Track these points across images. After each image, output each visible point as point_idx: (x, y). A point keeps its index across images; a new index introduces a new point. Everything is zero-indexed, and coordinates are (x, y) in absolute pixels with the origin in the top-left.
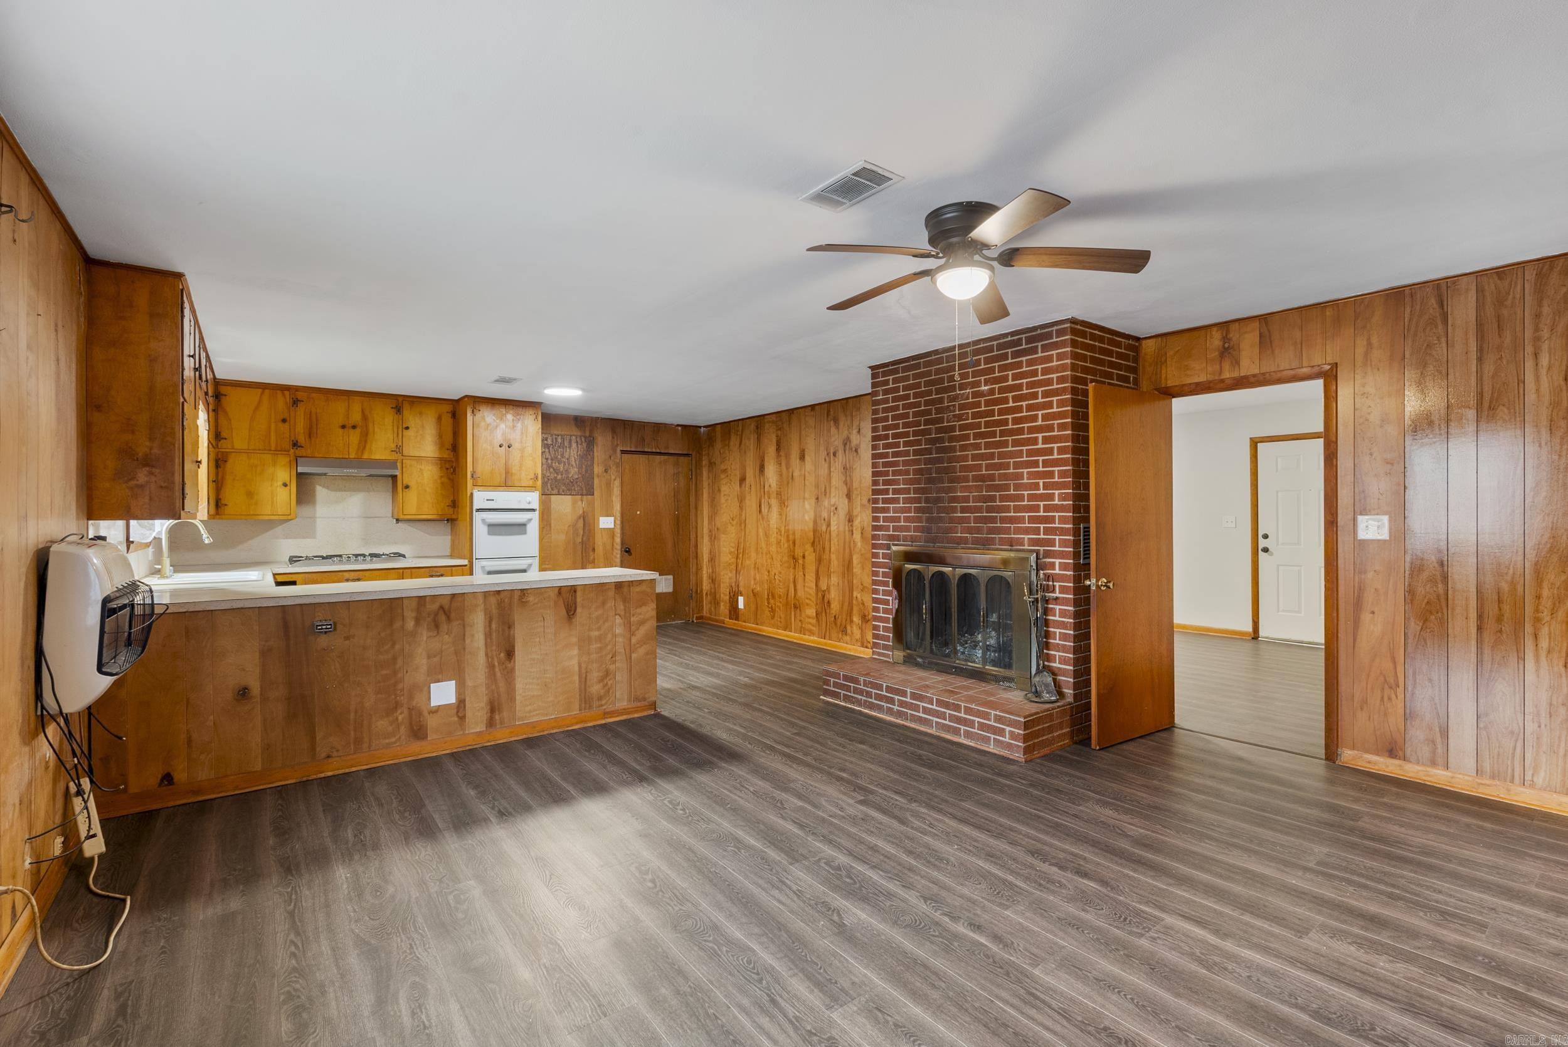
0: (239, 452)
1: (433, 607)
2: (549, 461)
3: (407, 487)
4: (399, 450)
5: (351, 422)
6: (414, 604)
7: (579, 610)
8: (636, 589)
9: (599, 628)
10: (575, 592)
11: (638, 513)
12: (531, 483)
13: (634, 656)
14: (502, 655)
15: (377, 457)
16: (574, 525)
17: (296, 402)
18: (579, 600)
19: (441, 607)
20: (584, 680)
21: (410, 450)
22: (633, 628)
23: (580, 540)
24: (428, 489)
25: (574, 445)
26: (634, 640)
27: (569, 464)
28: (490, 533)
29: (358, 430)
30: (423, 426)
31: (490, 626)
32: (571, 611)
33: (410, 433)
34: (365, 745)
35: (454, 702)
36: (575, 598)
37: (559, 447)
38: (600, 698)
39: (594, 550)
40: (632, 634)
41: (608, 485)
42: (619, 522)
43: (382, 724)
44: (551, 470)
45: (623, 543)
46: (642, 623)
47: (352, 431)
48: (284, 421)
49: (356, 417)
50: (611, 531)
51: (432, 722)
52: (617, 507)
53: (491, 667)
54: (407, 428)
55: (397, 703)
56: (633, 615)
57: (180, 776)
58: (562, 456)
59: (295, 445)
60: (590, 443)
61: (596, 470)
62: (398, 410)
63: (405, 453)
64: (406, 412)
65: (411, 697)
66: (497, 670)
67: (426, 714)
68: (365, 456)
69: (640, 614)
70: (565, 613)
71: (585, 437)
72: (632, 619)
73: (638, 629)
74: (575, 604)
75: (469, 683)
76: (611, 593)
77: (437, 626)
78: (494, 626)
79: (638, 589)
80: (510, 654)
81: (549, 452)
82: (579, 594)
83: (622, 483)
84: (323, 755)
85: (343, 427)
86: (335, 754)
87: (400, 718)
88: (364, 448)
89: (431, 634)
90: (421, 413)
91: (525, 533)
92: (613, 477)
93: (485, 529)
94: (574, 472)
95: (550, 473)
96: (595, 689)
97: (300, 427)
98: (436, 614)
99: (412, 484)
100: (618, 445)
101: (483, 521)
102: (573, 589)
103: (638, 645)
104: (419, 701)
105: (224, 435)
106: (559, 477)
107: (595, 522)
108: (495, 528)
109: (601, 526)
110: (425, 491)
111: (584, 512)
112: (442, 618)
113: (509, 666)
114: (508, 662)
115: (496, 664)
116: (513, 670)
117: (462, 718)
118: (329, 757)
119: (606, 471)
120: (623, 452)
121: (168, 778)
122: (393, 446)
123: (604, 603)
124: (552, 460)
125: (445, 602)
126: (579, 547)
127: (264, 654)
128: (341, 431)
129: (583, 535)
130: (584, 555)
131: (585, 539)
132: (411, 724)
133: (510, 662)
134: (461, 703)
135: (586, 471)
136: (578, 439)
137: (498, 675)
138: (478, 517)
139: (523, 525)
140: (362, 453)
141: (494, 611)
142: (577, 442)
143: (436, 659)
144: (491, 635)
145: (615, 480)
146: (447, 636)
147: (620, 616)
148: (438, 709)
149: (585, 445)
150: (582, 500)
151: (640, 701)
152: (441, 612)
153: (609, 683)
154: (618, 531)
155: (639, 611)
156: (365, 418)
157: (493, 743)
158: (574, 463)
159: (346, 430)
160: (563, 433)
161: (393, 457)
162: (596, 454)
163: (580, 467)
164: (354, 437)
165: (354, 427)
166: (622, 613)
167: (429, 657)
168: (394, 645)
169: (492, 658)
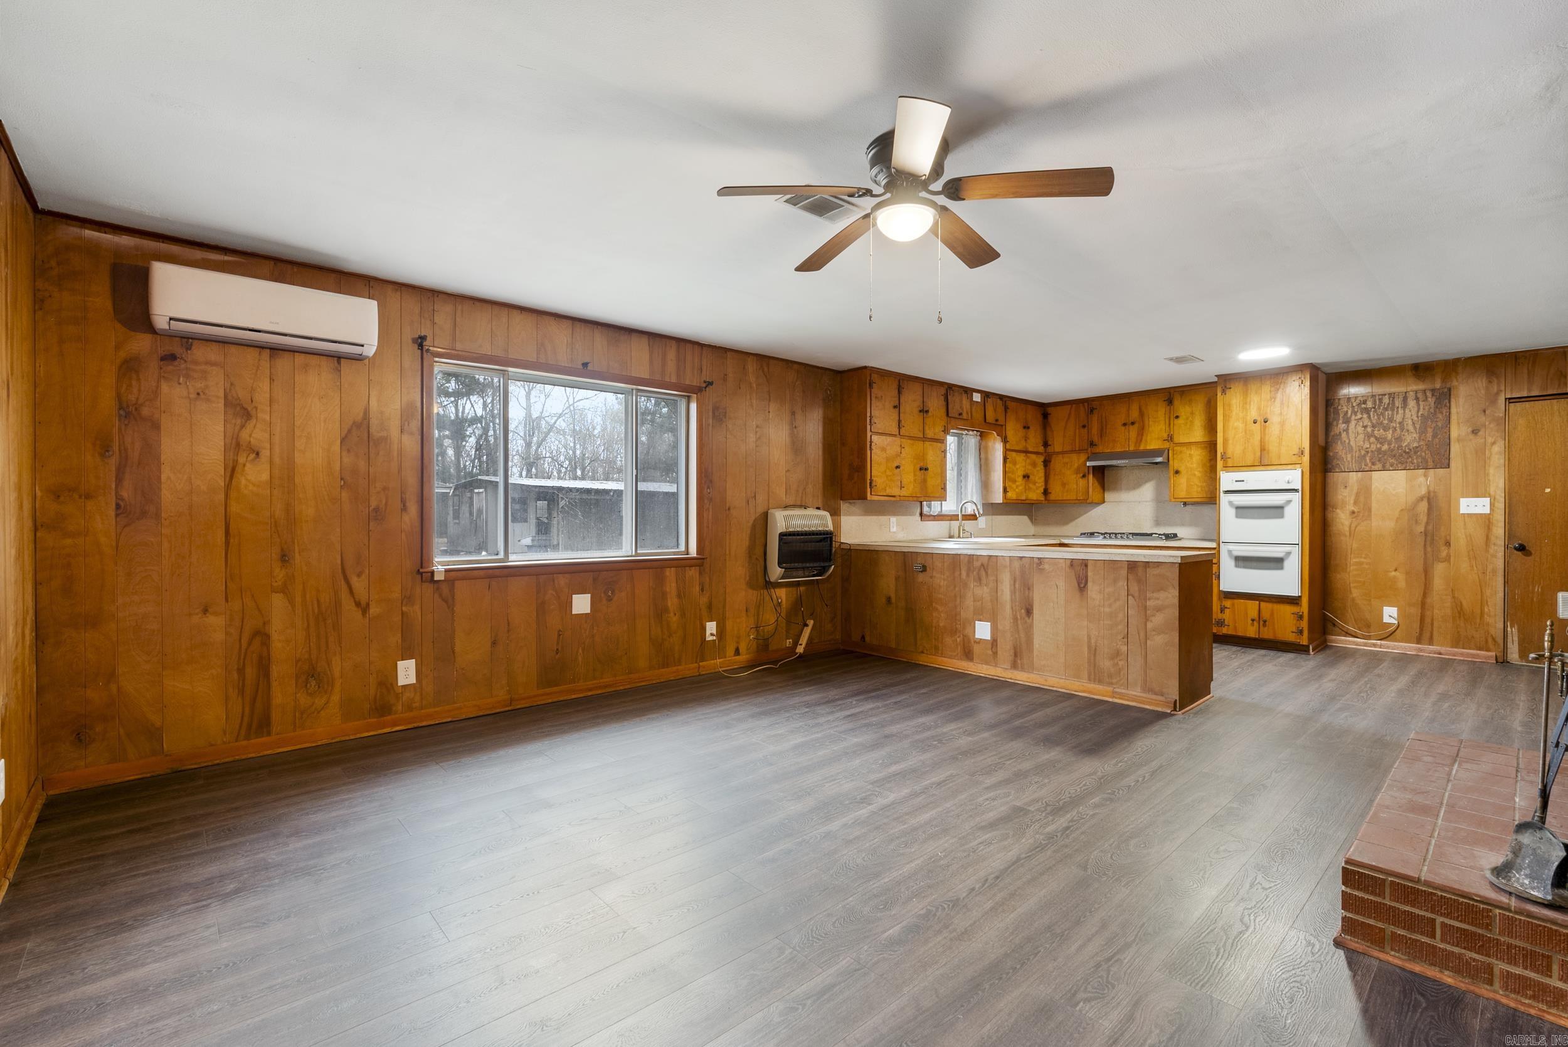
0: (1058, 453)
1: (977, 564)
2: (1369, 430)
3: (1177, 472)
4: (1170, 438)
5: (1131, 420)
6: (966, 560)
7: (1090, 584)
8: (1151, 572)
9: (1110, 606)
10: (1086, 566)
11: (1548, 490)
12: (1294, 459)
13: (1149, 642)
14: (1023, 611)
15: (1152, 447)
16: (1411, 509)
17: (1092, 410)
18: (1090, 574)
19: (982, 565)
20: (1093, 652)
21: (1180, 438)
22: (1148, 612)
23: (1423, 529)
24: (1196, 473)
25: (1412, 403)
26: (1150, 625)
27: (1402, 430)
28: (1237, 516)
29: (1136, 426)
30: (1192, 413)
31: (1014, 585)
32: (1082, 585)
33: (1180, 421)
34: (940, 652)
35: (989, 639)
36: (1087, 572)
37: (1386, 409)
38: (1110, 676)
39: (1448, 544)
40: (1147, 620)
41: (1481, 454)
42: (1500, 505)
43: (948, 640)
44: (1372, 439)
45: (1510, 534)
46: (1159, 609)
47: (1131, 427)
48: (1084, 427)
49: (1134, 414)
50: (1486, 521)
51: (976, 649)
52: (1498, 481)
53: (1015, 619)
54: (1177, 417)
55: (956, 629)
56: (1149, 599)
57: (867, 639)
58: (1391, 420)
59: (1092, 444)
60: (1444, 398)
61: (1454, 433)
62: (1170, 402)
63: (1176, 440)
64: (1176, 402)
65: (964, 628)
66: (1019, 622)
67: (972, 642)
68: (1142, 448)
69: (1158, 599)
70: (1077, 585)
71: (1433, 390)
72: (1148, 603)
73: (1154, 615)
74: (1086, 577)
75: (1000, 627)
76: (1124, 572)
77: (980, 579)
78: (1017, 586)
79: (1156, 571)
80: (1029, 612)
81: (1369, 417)
82: (1090, 567)
83: (1509, 448)
84: (920, 650)
85: (1125, 425)
86: (925, 651)
87: (958, 639)
88: (1141, 441)
89: (975, 584)
90: (1190, 401)
91: (1282, 516)
92: (1490, 440)
93: (1233, 511)
94: (1411, 439)
95: (1370, 444)
96: (1106, 664)
97: (1095, 430)
98: (979, 570)
99: (1182, 469)
100: (1499, 391)
101: (1231, 503)
102: (1085, 563)
103: (1154, 633)
104: (968, 631)
105: (1050, 443)
106: (1385, 447)
107: (1451, 503)
108: (1243, 511)
109: (1463, 509)
110: (1195, 475)
111: (1429, 492)
112: (983, 573)
113: (1029, 621)
114: (1027, 618)
115: (1019, 617)
116: (1031, 626)
117: (995, 653)
118: (922, 652)
119: (1475, 432)
120: (1510, 400)
121: (863, 637)
122: (1165, 436)
123: (1115, 581)
124: (1373, 426)
125: (985, 561)
126: (1420, 540)
127: (897, 578)
128: (1123, 428)
129: (1427, 523)
130: (1429, 549)
131: (1430, 527)
132: (964, 645)
133: (1029, 617)
134: (994, 642)
135: (1435, 436)
136: (1420, 395)
137: (1020, 627)
138: (1224, 499)
139: (1281, 508)
140: (1139, 446)
141: (1018, 573)
142: (1417, 399)
143: (979, 604)
144: (1015, 593)
145: (1494, 443)
146: (985, 587)
147: (1133, 597)
148: (980, 641)
149: (1431, 401)
150: (1426, 476)
151: (1156, 694)
152: (982, 569)
153: (1121, 663)
154: (1499, 518)
155: (1155, 595)
156: (1142, 414)
157: (1012, 681)
158: (1411, 428)
159: (1127, 427)
160: (1393, 390)
161: (1166, 445)
162: (1454, 410)
163: (1423, 432)
164: (1133, 432)
165: (1133, 423)
166: (1136, 594)
167: (974, 601)
168: (955, 587)
169: (1016, 612)
